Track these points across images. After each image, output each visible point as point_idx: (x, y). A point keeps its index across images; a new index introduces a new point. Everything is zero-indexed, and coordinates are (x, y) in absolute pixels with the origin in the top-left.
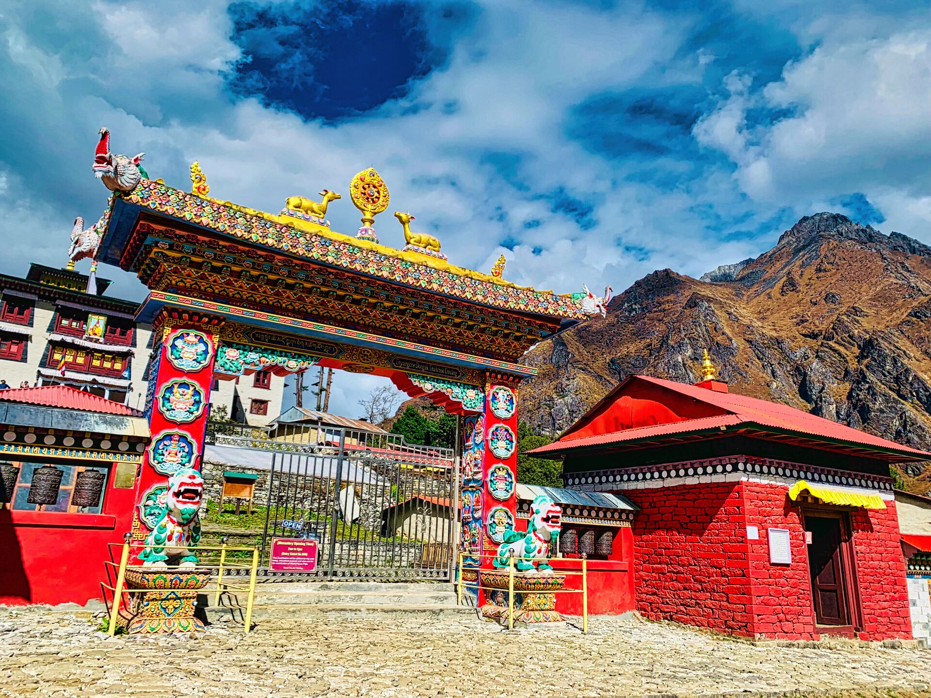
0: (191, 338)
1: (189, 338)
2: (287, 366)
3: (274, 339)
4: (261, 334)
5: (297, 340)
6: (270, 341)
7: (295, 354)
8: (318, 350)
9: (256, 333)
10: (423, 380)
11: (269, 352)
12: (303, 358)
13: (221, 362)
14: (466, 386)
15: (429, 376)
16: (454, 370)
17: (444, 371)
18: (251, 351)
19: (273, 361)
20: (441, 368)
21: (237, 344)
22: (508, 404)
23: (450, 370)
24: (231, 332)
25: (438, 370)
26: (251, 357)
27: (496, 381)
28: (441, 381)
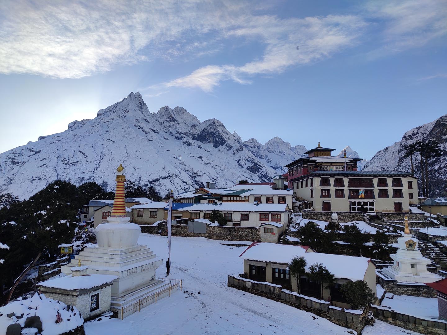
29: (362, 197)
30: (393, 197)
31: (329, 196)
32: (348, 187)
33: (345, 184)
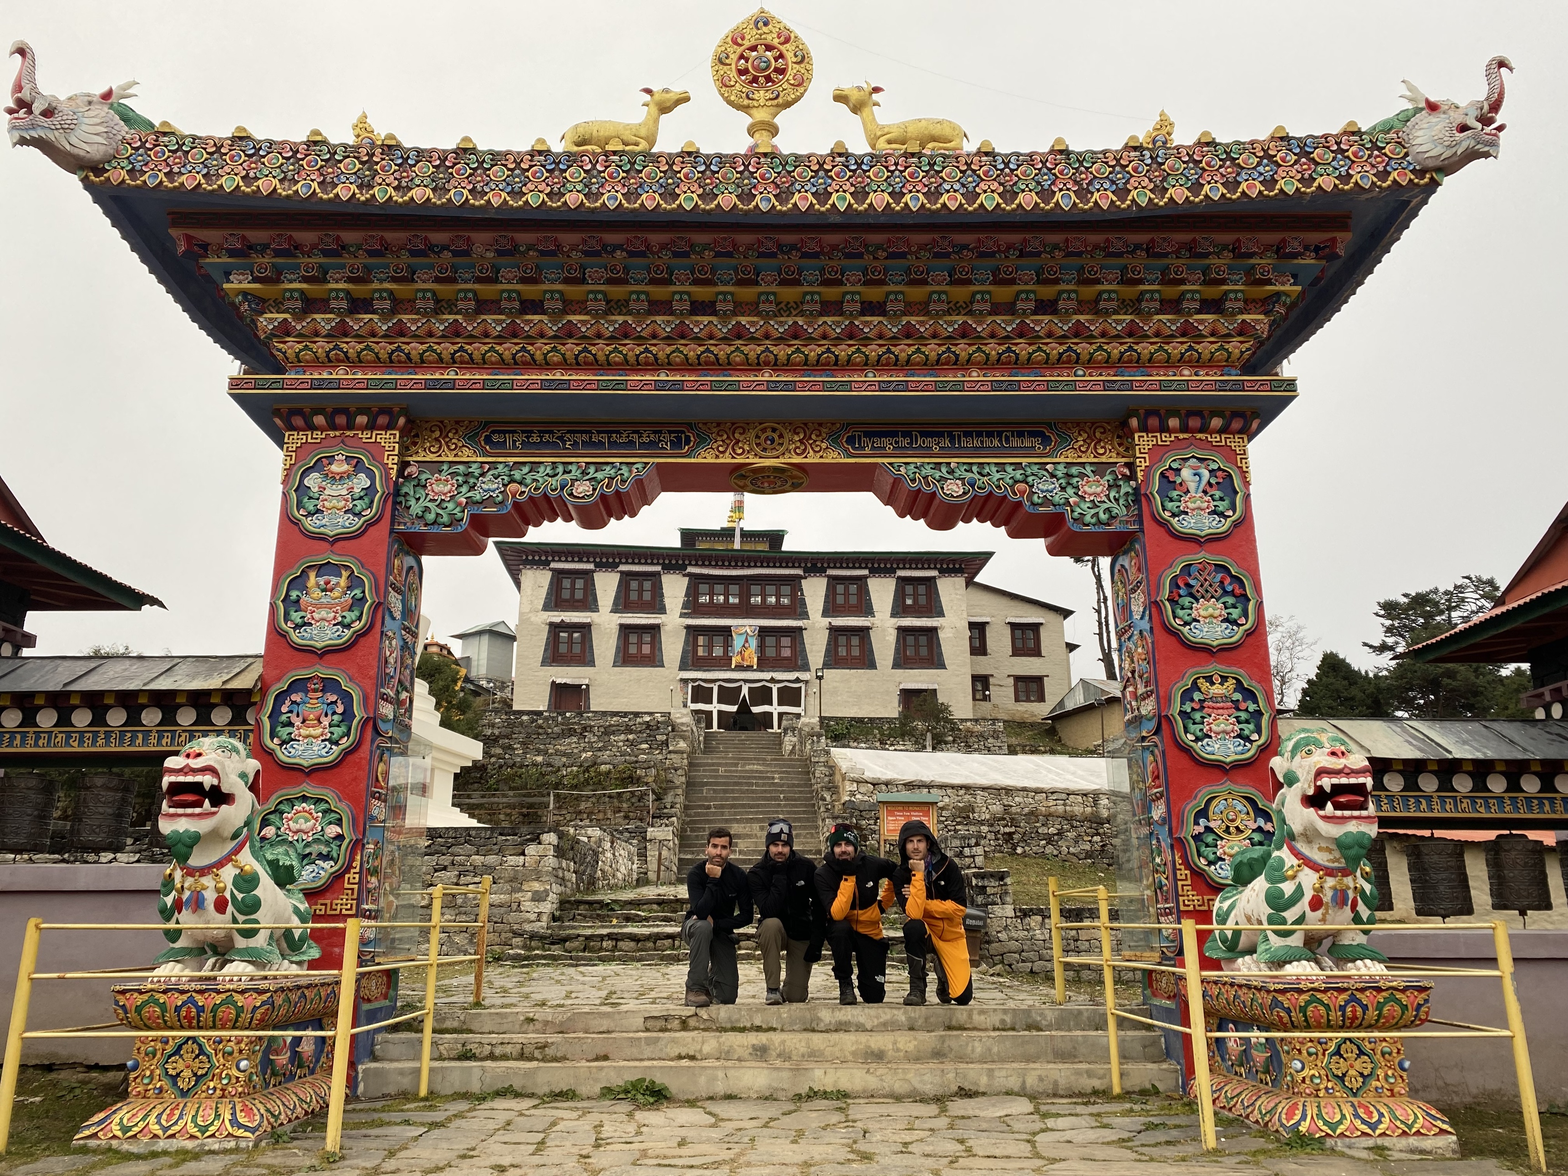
0: (339, 467)
1: (334, 468)
2: (571, 495)
3: (536, 439)
5: (590, 432)
6: (525, 446)
7: (587, 463)
8: (643, 445)
9: (494, 432)
10: (937, 475)
11: (526, 469)
12: (609, 471)
13: (416, 509)
14: (1074, 470)
15: (953, 461)
16: (1033, 434)
17: (1000, 441)
18: (483, 475)
19: (536, 489)
20: (990, 435)
21: (451, 463)
22: (1218, 494)
23: (1019, 436)
24: (437, 439)
25: (982, 442)
26: (485, 486)
27: (1167, 438)
28: (994, 469)
29: (745, 664)
30: (896, 665)
31: (585, 658)
32: (682, 615)
33: (667, 601)
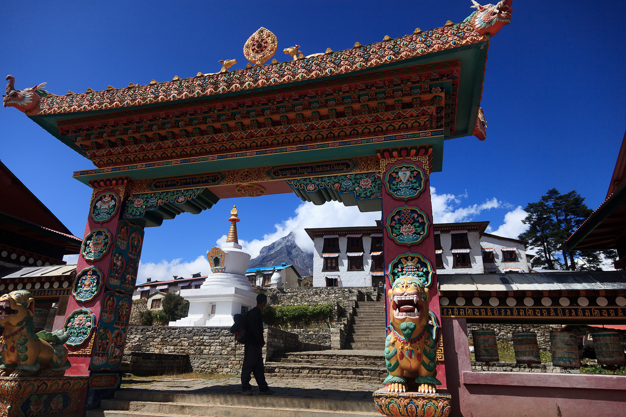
0: (107, 199)
1: (105, 199)
2: (177, 202)
3: (169, 183)
4: (160, 182)
5: (186, 179)
6: (166, 186)
7: (184, 190)
8: (203, 182)
9: (156, 182)
10: (305, 183)
11: (164, 194)
12: (191, 192)
13: (130, 211)
14: (358, 177)
15: (311, 177)
16: (343, 164)
17: (330, 168)
18: (152, 197)
19: (167, 201)
20: (326, 166)
21: (143, 194)
22: (414, 181)
23: (337, 165)
24: (139, 187)
25: (323, 169)
26: (152, 201)
27: (393, 160)
28: (327, 179)
